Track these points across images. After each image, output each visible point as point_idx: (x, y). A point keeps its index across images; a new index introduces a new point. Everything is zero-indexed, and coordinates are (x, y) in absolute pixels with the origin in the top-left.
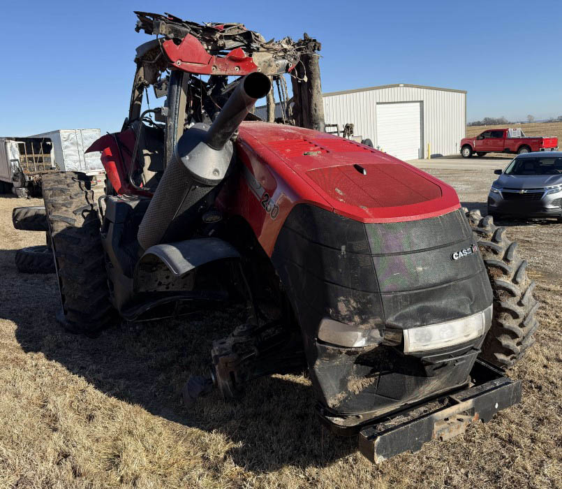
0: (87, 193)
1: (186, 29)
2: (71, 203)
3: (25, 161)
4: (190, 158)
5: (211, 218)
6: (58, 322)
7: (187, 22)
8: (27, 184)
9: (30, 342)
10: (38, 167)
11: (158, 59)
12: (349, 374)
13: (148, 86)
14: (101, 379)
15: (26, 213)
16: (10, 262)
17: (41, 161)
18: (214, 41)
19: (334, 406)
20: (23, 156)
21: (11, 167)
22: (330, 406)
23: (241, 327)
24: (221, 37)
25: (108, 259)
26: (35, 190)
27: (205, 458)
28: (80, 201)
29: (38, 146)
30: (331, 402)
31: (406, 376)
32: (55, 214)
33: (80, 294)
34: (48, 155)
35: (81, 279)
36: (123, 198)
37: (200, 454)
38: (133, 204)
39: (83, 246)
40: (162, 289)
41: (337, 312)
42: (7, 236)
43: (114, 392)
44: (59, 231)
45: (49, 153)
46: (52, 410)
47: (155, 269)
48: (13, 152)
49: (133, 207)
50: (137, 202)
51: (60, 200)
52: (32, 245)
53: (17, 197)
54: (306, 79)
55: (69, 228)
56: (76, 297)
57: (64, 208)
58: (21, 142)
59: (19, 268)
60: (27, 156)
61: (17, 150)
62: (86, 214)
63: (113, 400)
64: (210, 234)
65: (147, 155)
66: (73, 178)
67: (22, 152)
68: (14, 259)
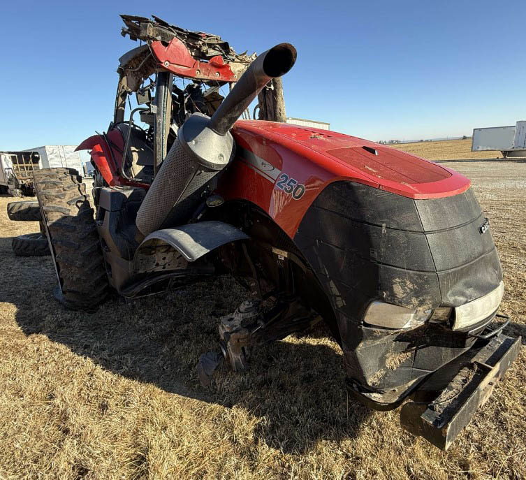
0: (79, 185)
1: (172, 33)
2: (64, 195)
3: (17, 169)
4: (196, 142)
5: (215, 202)
6: (56, 300)
7: (173, 27)
8: (20, 187)
9: (30, 323)
10: (29, 174)
11: (142, 67)
12: (387, 351)
13: (130, 93)
14: (107, 358)
15: (20, 207)
16: (8, 247)
17: (31, 169)
18: (196, 48)
19: (373, 384)
20: (15, 166)
21: (6, 173)
22: (370, 384)
23: (247, 303)
24: (204, 44)
25: (105, 244)
26: (28, 191)
27: (233, 441)
28: (73, 193)
29: (27, 158)
30: (371, 381)
31: (443, 348)
32: (48, 205)
33: (78, 276)
34: (37, 165)
35: (78, 263)
36: (117, 189)
37: (226, 437)
38: (128, 193)
39: (78, 233)
40: (159, 269)
41: (393, 295)
42: (4, 226)
43: (122, 371)
44: (54, 221)
45: (37, 163)
46: (61, 406)
47: (153, 252)
48: (8, 163)
49: (128, 197)
50: (131, 192)
51: (53, 192)
52: (27, 233)
53: (12, 196)
54: (272, 88)
55: (64, 218)
56: (75, 279)
57: (58, 200)
58: (13, 155)
59: (15, 253)
60: (19, 165)
61: (10, 160)
62: (80, 204)
63: (124, 382)
64: (199, 218)
65: (135, 151)
66: (65, 173)
67: (15, 163)
68: (11, 245)
